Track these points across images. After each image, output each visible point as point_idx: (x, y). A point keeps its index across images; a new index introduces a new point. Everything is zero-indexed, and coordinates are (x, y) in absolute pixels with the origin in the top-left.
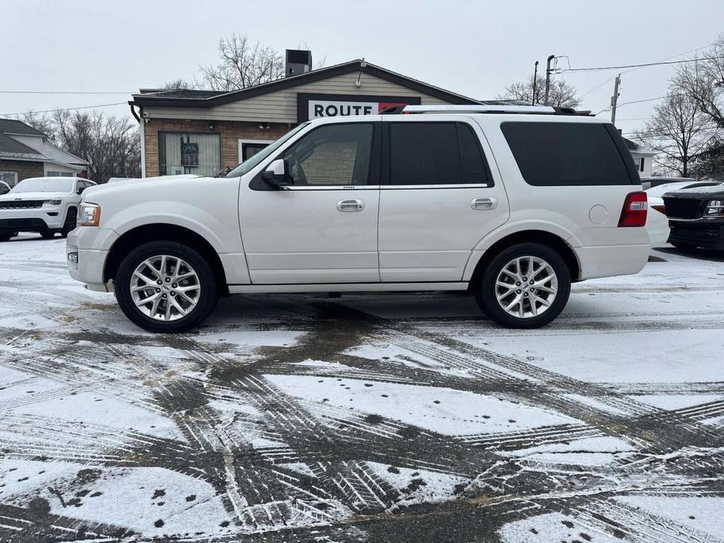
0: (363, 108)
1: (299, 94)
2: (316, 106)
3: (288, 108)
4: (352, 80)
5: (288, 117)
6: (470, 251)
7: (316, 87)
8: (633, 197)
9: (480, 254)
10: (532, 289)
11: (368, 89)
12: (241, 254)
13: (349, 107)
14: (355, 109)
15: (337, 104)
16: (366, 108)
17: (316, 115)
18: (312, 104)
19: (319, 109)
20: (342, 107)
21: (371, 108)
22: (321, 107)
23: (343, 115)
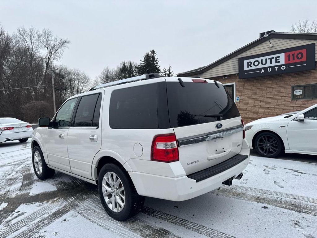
0: (275, 58)
1: (239, 58)
2: (248, 63)
3: (235, 66)
4: (268, 44)
5: (234, 71)
6: (91, 164)
7: (248, 53)
8: (158, 139)
9: (94, 166)
10: (117, 193)
11: (278, 47)
12: (46, 153)
13: (266, 59)
14: (270, 60)
15: (259, 59)
16: (276, 58)
17: (248, 67)
18: (246, 62)
19: (250, 64)
20: (262, 60)
21: (279, 57)
22: (251, 63)
23: (262, 64)
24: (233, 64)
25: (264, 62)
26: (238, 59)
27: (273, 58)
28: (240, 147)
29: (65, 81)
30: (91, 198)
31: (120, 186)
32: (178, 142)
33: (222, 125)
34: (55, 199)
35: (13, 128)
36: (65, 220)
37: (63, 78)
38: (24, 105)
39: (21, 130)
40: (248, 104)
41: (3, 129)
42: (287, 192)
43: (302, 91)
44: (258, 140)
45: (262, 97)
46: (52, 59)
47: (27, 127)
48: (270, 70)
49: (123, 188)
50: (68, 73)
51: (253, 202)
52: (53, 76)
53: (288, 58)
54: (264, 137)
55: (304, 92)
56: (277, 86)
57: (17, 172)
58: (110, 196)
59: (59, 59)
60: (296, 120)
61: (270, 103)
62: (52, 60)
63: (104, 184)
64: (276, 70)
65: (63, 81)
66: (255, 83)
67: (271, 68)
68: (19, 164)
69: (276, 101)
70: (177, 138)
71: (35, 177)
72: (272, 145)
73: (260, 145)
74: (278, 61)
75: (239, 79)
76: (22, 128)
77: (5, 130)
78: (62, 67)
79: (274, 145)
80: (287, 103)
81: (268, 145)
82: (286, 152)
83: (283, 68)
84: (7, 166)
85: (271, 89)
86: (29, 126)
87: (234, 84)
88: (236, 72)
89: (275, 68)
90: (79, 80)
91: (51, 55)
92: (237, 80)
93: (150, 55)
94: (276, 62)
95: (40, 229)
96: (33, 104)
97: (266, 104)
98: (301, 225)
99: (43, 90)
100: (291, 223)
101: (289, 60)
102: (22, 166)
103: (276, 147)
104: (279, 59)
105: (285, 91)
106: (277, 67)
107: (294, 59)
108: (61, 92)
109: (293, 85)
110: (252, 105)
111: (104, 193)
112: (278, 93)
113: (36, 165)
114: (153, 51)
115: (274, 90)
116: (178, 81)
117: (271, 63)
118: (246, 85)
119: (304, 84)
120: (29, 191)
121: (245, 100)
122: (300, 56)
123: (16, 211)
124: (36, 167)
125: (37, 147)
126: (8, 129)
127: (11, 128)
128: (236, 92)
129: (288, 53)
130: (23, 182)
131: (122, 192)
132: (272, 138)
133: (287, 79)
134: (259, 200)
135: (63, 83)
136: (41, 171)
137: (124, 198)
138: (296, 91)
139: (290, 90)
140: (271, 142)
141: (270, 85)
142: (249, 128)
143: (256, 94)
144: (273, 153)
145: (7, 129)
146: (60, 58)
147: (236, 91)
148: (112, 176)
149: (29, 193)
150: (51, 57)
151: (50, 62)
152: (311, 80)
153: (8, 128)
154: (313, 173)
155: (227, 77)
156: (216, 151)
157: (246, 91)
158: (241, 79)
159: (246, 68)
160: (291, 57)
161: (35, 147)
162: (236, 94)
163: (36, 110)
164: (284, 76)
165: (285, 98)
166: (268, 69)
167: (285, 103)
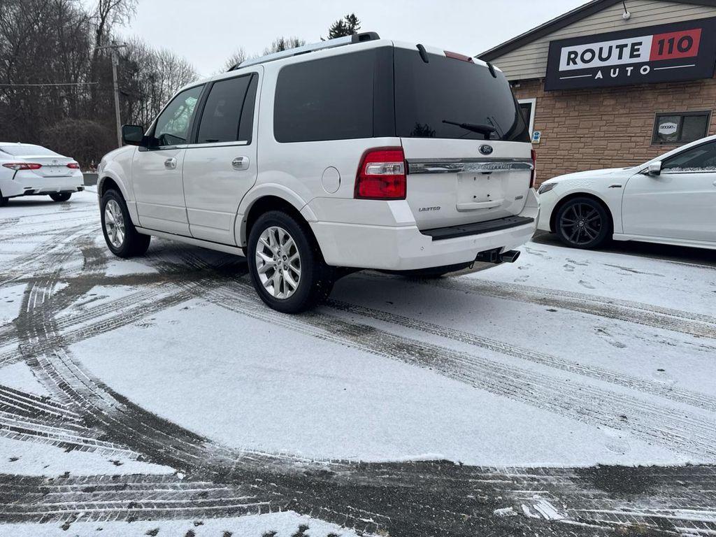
0: (629, 46)
1: (551, 42)
2: (570, 53)
3: (538, 61)
4: (619, 12)
5: (537, 71)
6: (235, 215)
7: (573, 31)
8: (370, 156)
9: (240, 218)
10: (285, 266)
11: (641, 20)
12: (135, 202)
13: (611, 48)
14: (618, 49)
15: (595, 47)
16: (633, 45)
17: (568, 64)
18: (565, 51)
19: (573, 56)
20: (601, 49)
21: (640, 44)
22: (576, 53)
23: (601, 59)
24: (535, 56)
25: (605, 55)
26: (548, 45)
27: (626, 46)
28: (521, 202)
29: (140, 79)
30: (230, 285)
31: (292, 251)
32: (406, 163)
33: (492, 150)
34: (159, 284)
35: (39, 166)
36: (186, 308)
37: (137, 70)
38: (48, 126)
39: (55, 172)
40: (558, 149)
41: (18, 167)
42: (600, 294)
43: (675, 125)
44: (564, 214)
45: (588, 136)
46: (109, 20)
47: (69, 166)
48: (614, 73)
49: (297, 255)
50: (147, 59)
51: (533, 304)
52: (115, 61)
53: (658, 48)
54: (577, 208)
55: (680, 128)
56: (625, 112)
57: (67, 245)
58: (270, 272)
59: (126, 20)
60: (646, 174)
61: (605, 149)
62: (110, 23)
63: (259, 251)
64: (629, 74)
65: (138, 78)
66: (578, 103)
67: (617, 70)
68: (68, 234)
69: (617, 146)
70: (407, 157)
71: (109, 254)
72: (590, 224)
73: (565, 223)
74: (635, 53)
75: (545, 91)
76: (60, 169)
77: (22, 169)
78: (133, 43)
79: (595, 224)
80: (640, 152)
81: (581, 223)
82: (614, 239)
83: (645, 70)
84: (41, 235)
85: (611, 118)
86: (74, 166)
87: (533, 101)
88: (541, 74)
89: (627, 69)
90: (173, 77)
91: (108, 10)
92: (541, 92)
93: (345, 26)
94: (632, 56)
95: (142, 315)
96: (68, 125)
97: (596, 152)
98: (609, 332)
99: (88, 96)
100: (592, 329)
101: (660, 53)
102: (74, 236)
103: (597, 228)
104: (638, 50)
105: (640, 125)
106: (632, 68)
107: (670, 52)
108: (130, 104)
109: (661, 111)
110: (566, 153)
111: (260, 267)
112: (625, 129)
113: (109, 230)
114: (353, 16)
115: (616, 120)
116: (417, 49)
117: (620, 57)
118: (558, 105)
119: (683, 109)
120: (102, 271)
121: (553, 139)
122: (685, 44)
123: (89, 293)
124: (111, 234)
125: (113, 191)
126: (28, 168)
127: (34, 166)
128: (535, 121)
129: (661, 37)
130: (85, 259)
131: (296, 263)
132: (591, 209)
133: (649, 96)
134: (544, 301)
135: (135, 83)
136: (122, 241)
137: (299, 272)
138: (664, 125)
139: (653, 122)
140: (589, 218)
141: (611, 109)
142: (550, 187)
143: (577, 128)
144: (590, 239)
145: (26, 167)
146: (129, 19)
147: (535, 118)
148: (277, 234)
149: (105, 274)
150: (108, 14)
151: (105, 27)
152: (699, 101)
153: (29, 166)
154: (657, 273)
155: (519, 86)
156: (475, 197)
157: (556, 119)
158: (548, 91)
159: (563, 67)
160: (666, 46)
161: (109, 191)
162: (534, 125)
163: (76, 140)
164: (643, 90)
165: (638, 139)
166: (612, 70)
167: (636, 150)
